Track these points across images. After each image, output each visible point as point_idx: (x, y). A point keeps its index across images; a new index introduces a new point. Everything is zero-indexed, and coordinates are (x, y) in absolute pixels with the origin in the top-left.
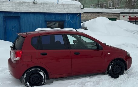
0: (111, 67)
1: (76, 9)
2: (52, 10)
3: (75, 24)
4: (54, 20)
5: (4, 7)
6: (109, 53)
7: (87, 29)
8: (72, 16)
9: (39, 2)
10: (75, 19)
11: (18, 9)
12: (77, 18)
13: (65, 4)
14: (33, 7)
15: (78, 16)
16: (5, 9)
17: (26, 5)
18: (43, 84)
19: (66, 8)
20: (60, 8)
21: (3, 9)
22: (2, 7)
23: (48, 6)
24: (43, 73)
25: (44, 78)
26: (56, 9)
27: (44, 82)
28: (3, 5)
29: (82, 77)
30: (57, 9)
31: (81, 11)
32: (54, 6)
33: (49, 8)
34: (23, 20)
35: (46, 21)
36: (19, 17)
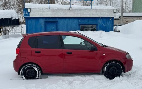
0: (105, 68)
1: (108, 13)
2: (85, 15)
3: (107, 27)
4: (87, 23)
5: (45, 14)
6: (104, 54)
7: (120, 32)
8: (104, 20)
9: (74, 9)
10: (108, 23)
11: (56, 15)
12: (110, 21)
13: (98, 9)
14: (69, 12)
15: (110, 19)
16: (46, 15)
17: (63, 11)
18: (37, 79)
19: (99, 13)
20: (93, 12)
21: (44, 15)
22: (43, 14)
23: (82, 11)
24: (37, 69)
25: (38, 73)
26: (89, 14)
27: (38, 76)
28: (44, 12)
29: (76, 75)
30: (91, 14)
31: (114, 15)
32: (88, 11)
33: (83, 13)
34: (60, 24)
35: (80, 25)
36: (57, 22)
